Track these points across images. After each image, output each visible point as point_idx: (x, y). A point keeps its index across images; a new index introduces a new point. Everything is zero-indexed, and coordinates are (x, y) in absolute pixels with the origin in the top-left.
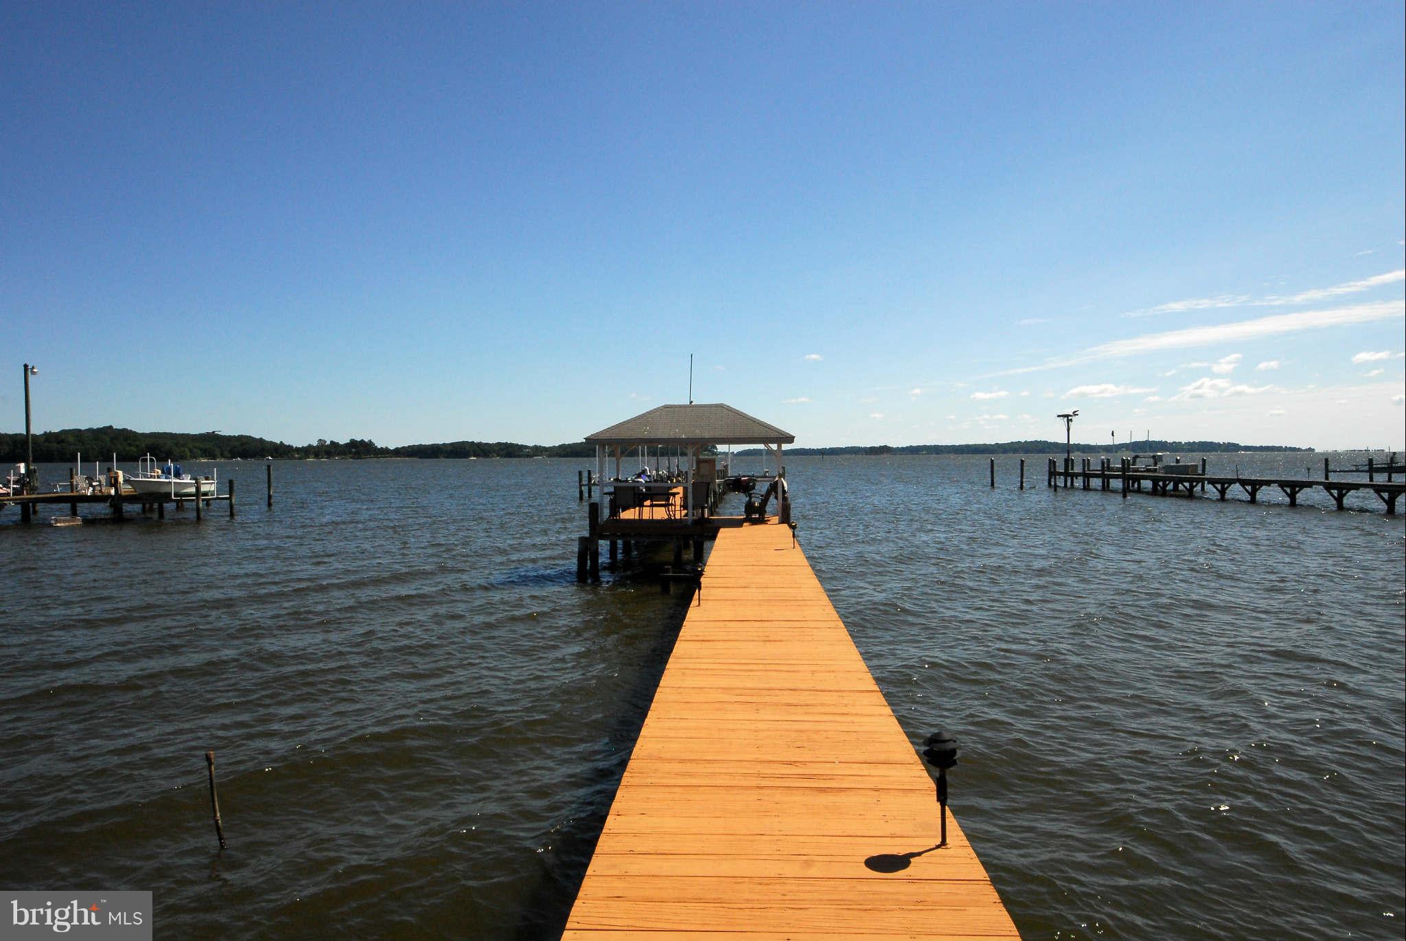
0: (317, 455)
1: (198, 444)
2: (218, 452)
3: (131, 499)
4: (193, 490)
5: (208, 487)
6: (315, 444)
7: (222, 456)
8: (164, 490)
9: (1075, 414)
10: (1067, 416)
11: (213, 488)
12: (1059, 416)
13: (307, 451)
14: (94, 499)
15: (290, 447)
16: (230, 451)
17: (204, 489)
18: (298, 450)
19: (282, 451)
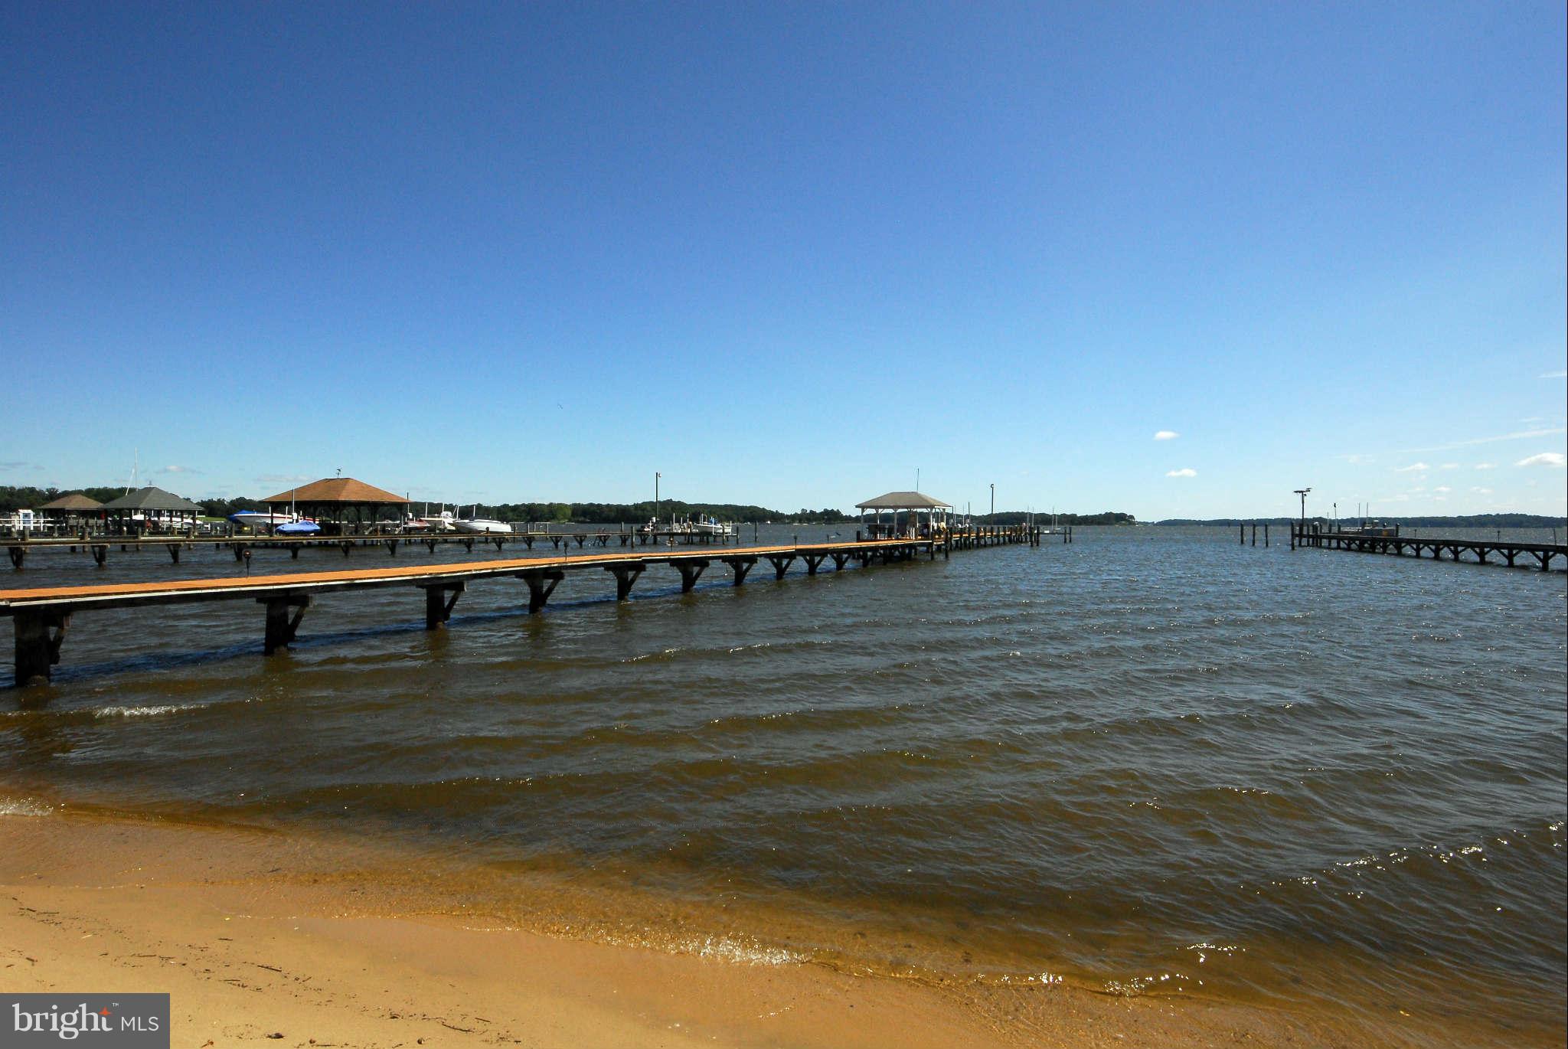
0: (800, 521)
1: (724, 512)
2: (736, 518)
3: (696, 534)
4: (721, 531)
5: (728, 530)
6: (799, 512)
7: (739, 521)
8: (709, 530)
9: (1308, 490)
10: (1302, 492)
11: (730, 530)
12: (1296, 492)
13: (794, 518)
14: (682, 534)
15: (782, 515)
16: (744, 518)
17: (726, 531)
18: (788, 517)
19: (777, 517)
